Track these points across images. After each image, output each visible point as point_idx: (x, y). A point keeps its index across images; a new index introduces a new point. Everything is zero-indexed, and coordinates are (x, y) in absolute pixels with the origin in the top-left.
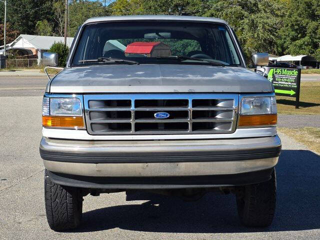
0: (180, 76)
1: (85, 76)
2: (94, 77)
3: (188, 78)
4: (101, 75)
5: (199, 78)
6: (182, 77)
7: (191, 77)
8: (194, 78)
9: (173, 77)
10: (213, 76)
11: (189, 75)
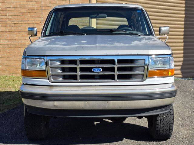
0: (109, 44)
1: (49, 44)
2: (54, 45)
3: (114, 45)
4: (59, 43)
5: (122, 45)
6: (111, 44)
7: (116, 44)
8: (119, 45)
9: (105, 44)
10: (132, 43)
11: (116, 43)
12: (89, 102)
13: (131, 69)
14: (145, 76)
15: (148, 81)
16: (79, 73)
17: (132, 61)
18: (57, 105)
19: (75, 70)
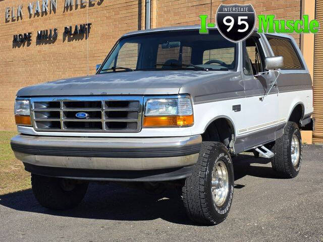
12: (70, 157)
14: (139, 124)
15: (145, 132)
17: (125, 104)
18: (39, 160)
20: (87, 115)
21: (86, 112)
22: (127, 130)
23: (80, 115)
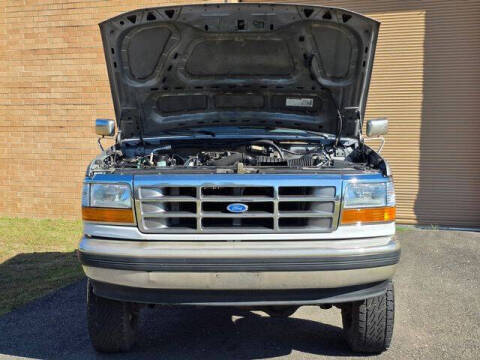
13: (307, 206)
15: (342, 231)
16: (200, 214)
19: (192, 207)
20: (246, 207)
21: (246, 203)
22: (307, 229)
23: (235, 207)
